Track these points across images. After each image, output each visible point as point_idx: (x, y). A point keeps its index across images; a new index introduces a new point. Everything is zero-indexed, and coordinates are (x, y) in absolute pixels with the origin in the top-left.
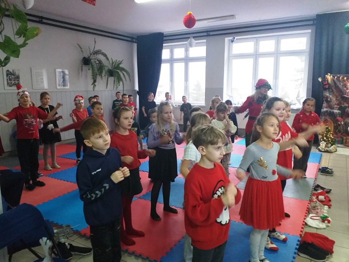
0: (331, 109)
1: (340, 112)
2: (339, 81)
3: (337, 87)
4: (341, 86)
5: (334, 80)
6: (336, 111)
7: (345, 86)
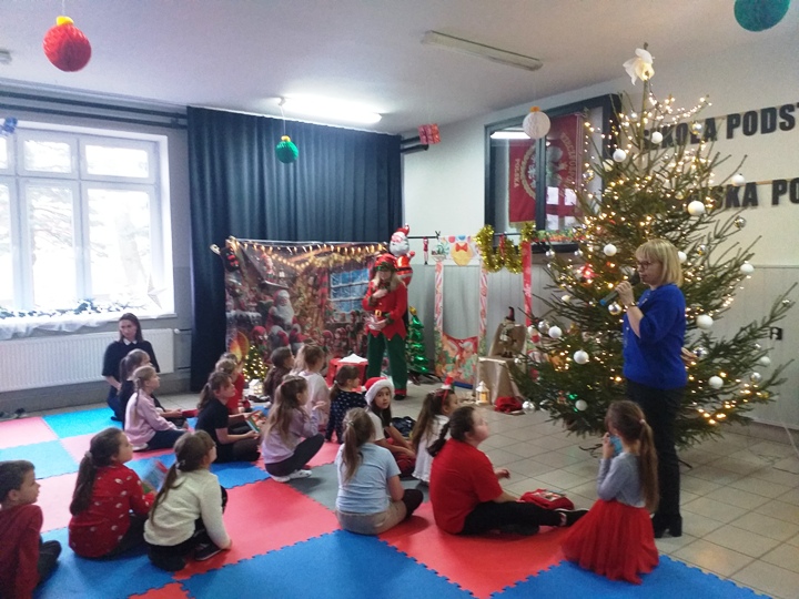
0: (243, 310)
1: (259, 314)
2: (253, 252)
3: (249, 265)
4: (257, 264)
5: (243, 251)
6: (253, 314)
7: (264, 262)
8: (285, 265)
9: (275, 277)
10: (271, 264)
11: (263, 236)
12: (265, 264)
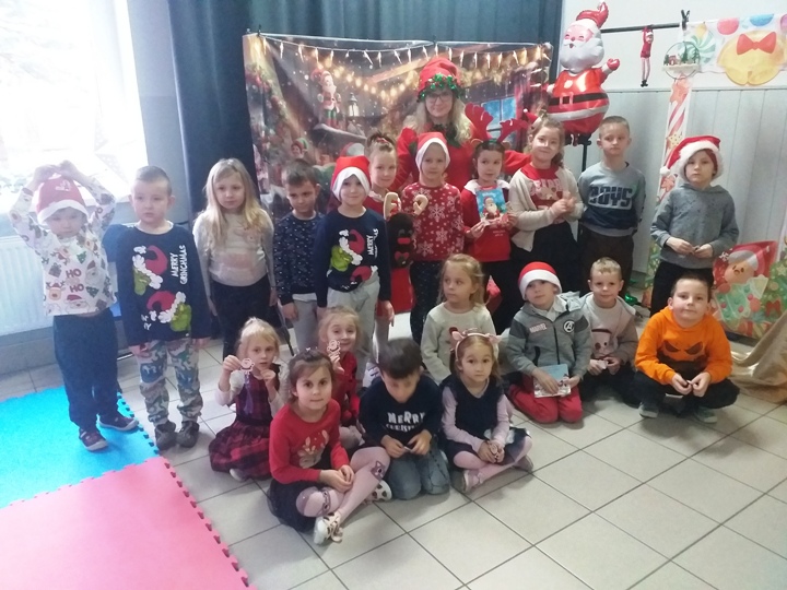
2: (296, 63)
3: (290, 91)
4: (304, 88)
5: (275, 61)
7: (318, 84)
8: (358, 91)
9: (340, 117)
10: (332, 89)
11: (315, 27)
12: (321, 90)
